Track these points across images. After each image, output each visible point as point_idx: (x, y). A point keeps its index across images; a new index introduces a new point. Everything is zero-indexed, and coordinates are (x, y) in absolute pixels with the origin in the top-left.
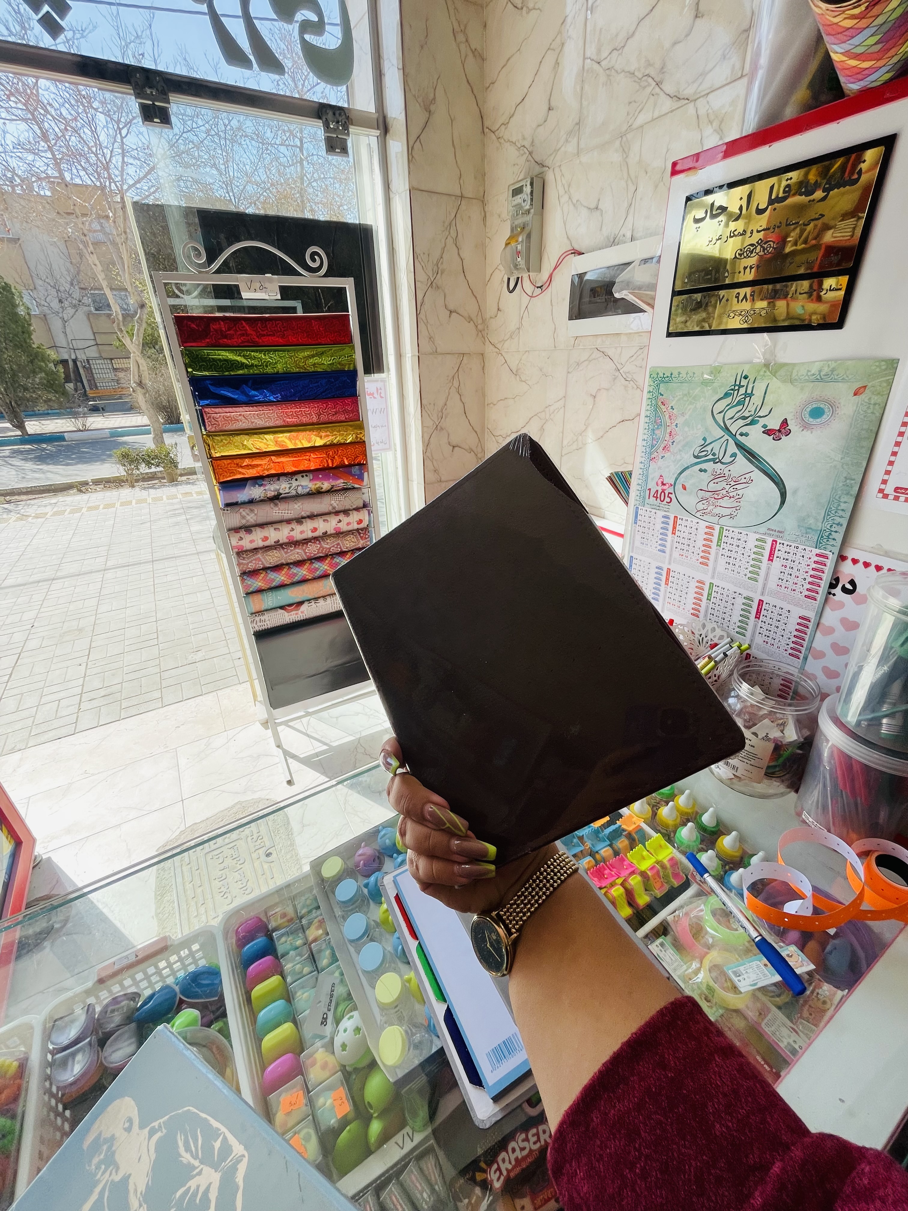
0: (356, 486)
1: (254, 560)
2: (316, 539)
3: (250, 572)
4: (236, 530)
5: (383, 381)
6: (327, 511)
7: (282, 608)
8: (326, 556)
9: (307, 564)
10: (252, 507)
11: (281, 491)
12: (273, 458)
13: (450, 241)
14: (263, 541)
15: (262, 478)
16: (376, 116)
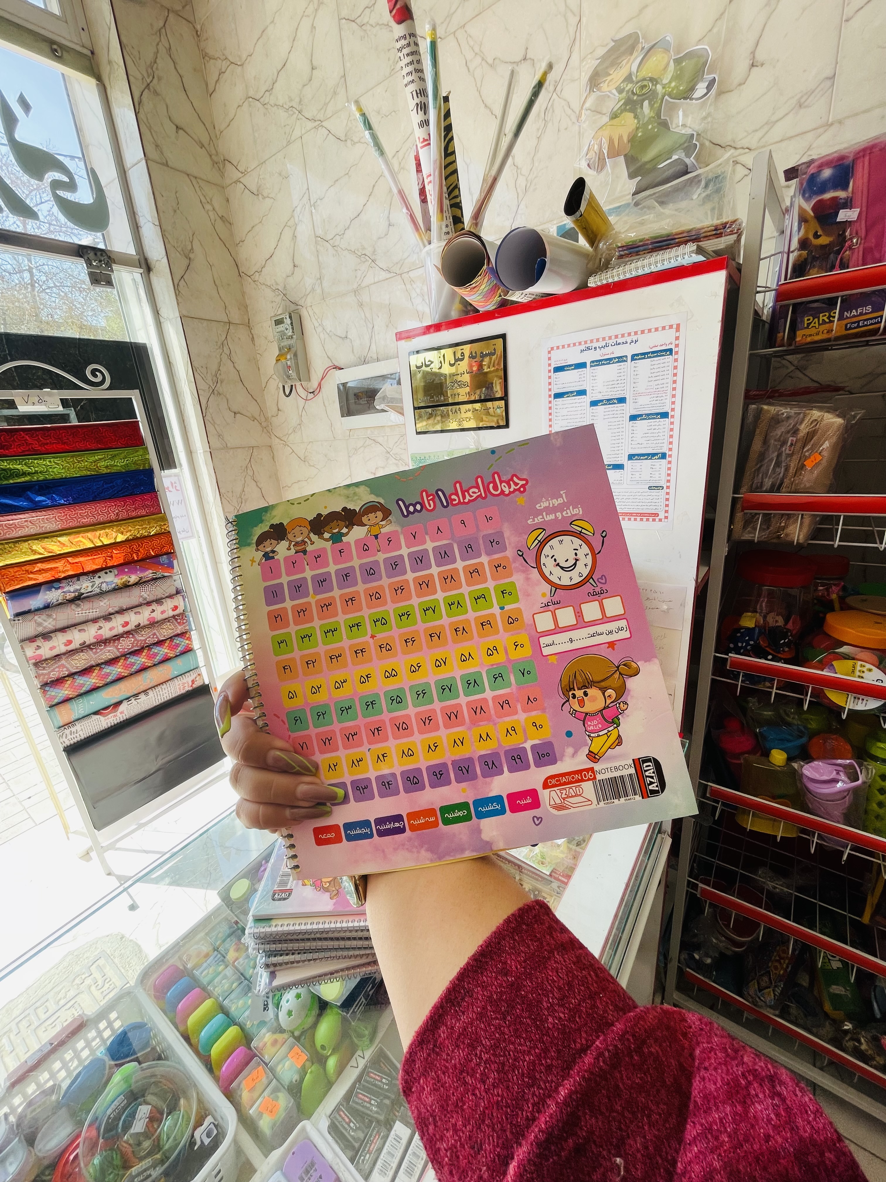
0: (166, 574)
1: (59, 667)
2: (128, 633)
3: (52, 682)
4: (32, 639)
5: (176, 475)
6: (137, 603)
7: (96, 713)
8: (143, 648)
9: (122, 661)
10: (48, 612)
11: (82, 591)
12: (70, 559)
13: (225, 357)
14: (66, 645)
15: (58, 580)
16: (137, 257)
